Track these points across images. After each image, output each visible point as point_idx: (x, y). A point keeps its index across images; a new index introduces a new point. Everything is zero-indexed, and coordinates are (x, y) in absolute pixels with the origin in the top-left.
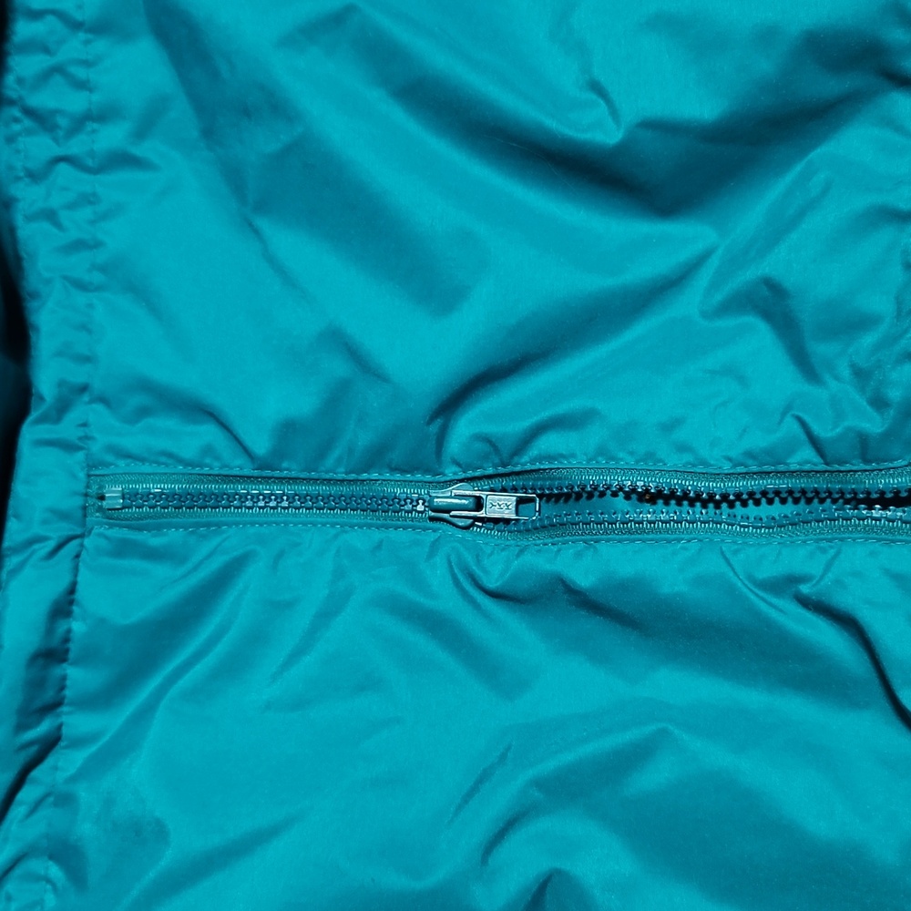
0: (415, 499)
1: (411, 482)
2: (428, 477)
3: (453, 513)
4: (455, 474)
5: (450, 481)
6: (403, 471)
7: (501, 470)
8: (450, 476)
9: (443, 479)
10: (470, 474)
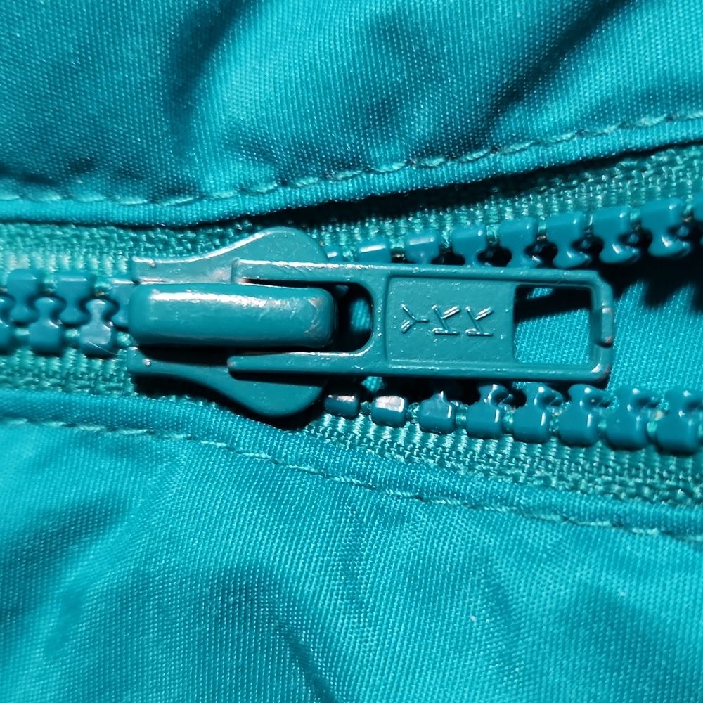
0: (71, 297)
1: (61, 223)
2: (134, 206)
3: (235, 362)
4: (244, 190)
5: (225, 222)
6: (33, 180)
7: (443, 171)
8: (226, 201)
9: (194, 211)
10: (309, 190)
